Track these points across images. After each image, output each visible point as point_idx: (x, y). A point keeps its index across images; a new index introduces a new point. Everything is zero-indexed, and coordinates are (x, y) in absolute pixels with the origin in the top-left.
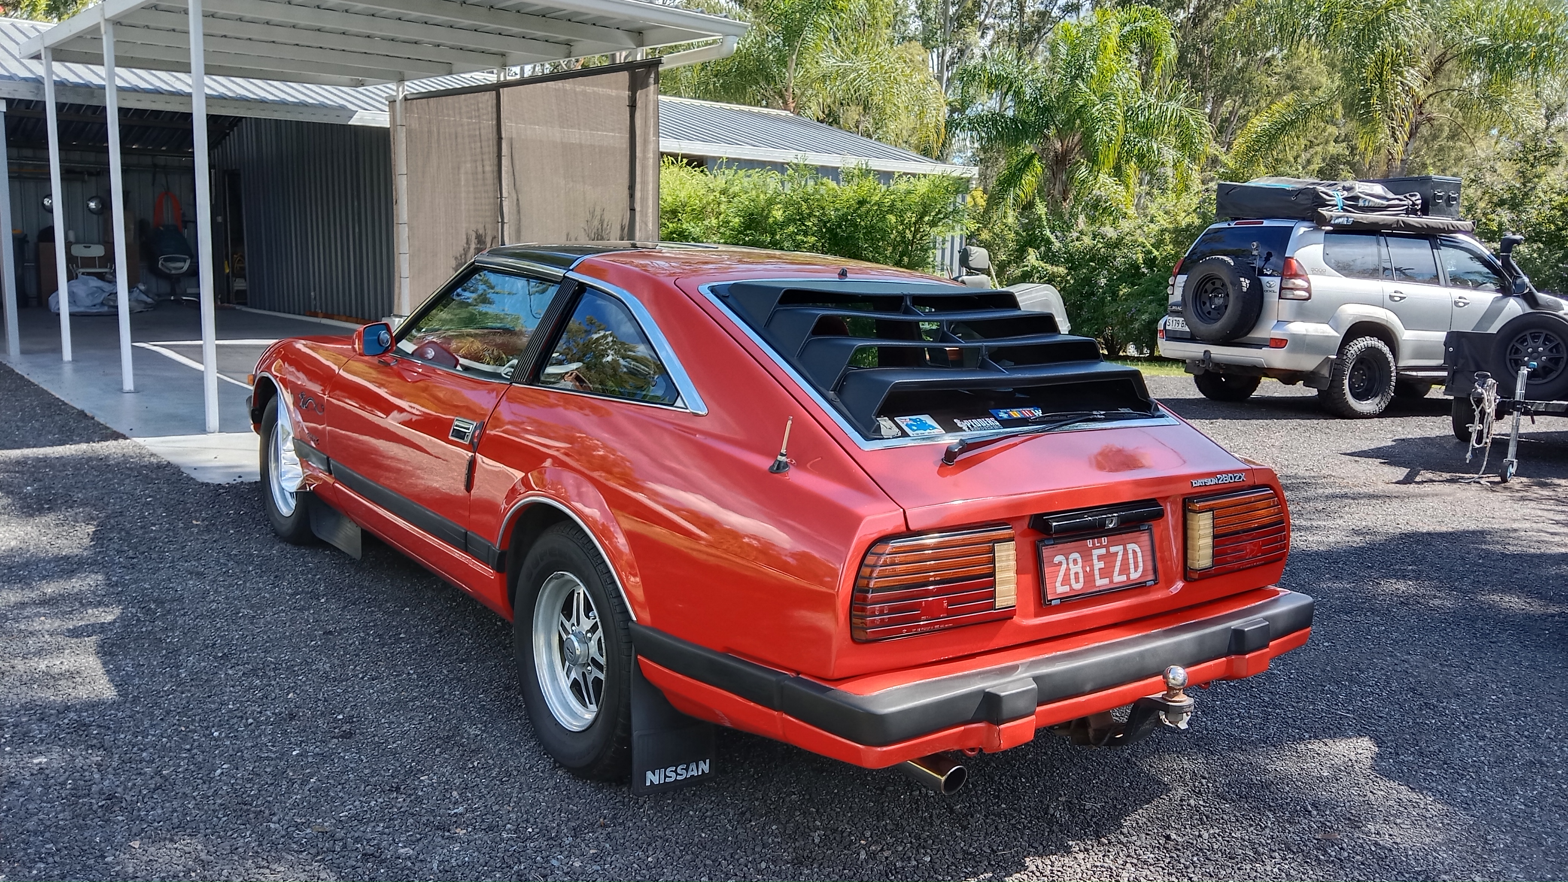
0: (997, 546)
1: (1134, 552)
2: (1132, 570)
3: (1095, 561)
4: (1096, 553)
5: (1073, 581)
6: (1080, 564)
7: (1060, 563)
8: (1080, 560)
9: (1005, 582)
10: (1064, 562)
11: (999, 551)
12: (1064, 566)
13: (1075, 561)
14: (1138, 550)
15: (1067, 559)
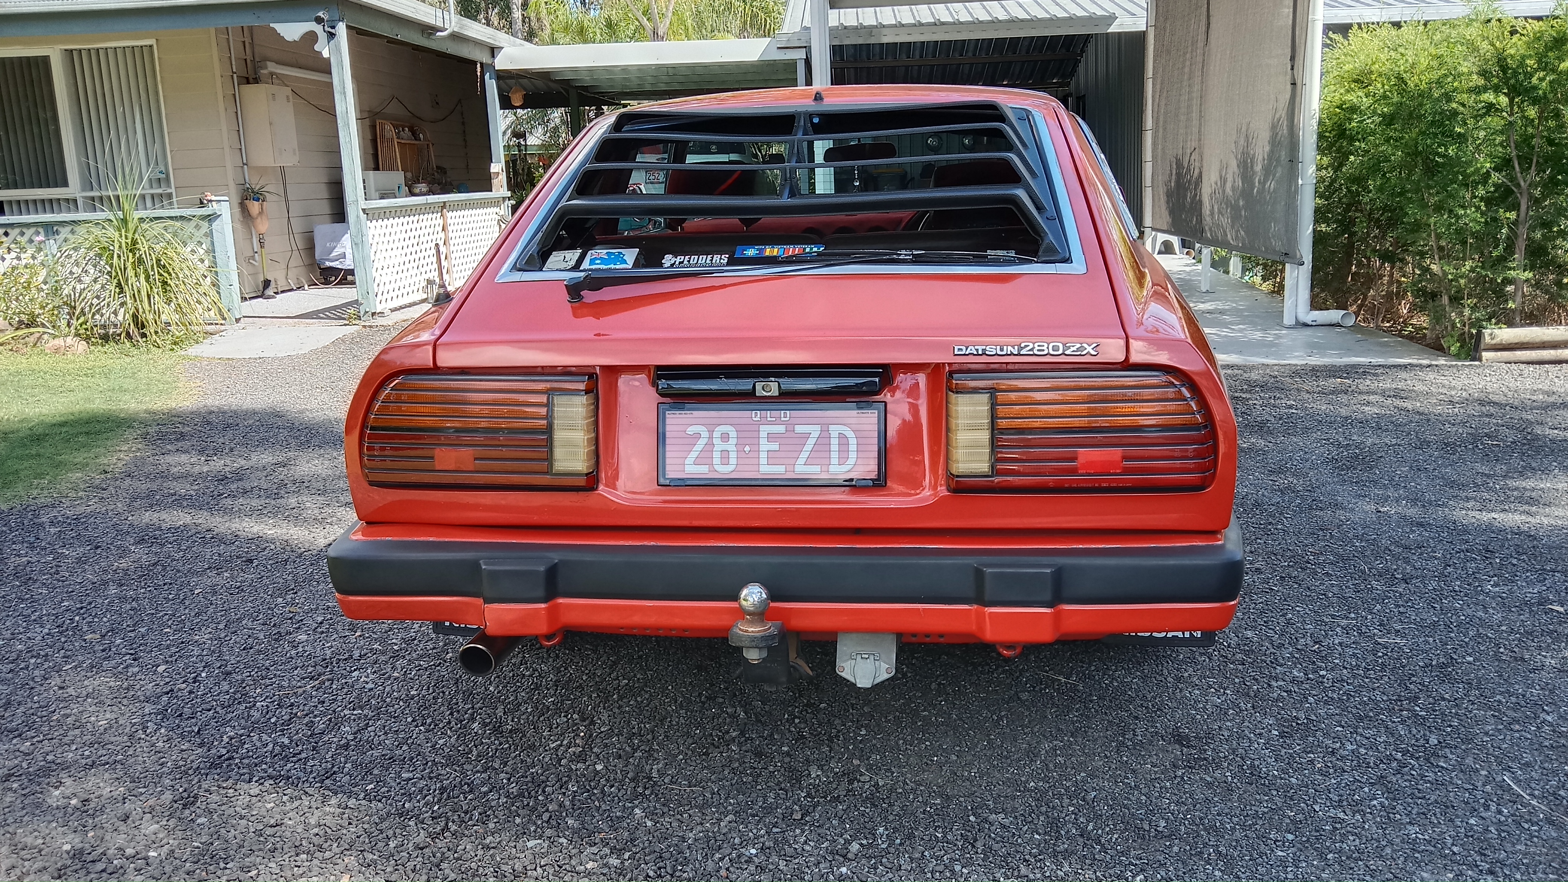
0: (558, 400)
1: (842, 437)
2: (835, 461)
3: (763, 441)
4: (765, 430)
5: (716, 461)
6: (733, 441)
7: (698, 436)
8: (733, 434)
9: (569, 444)
10: (705, 434)
11: (560, 405)
12: (702, 442)
13: (725, 437)
14: (850, 434)
15: (711, 432)
